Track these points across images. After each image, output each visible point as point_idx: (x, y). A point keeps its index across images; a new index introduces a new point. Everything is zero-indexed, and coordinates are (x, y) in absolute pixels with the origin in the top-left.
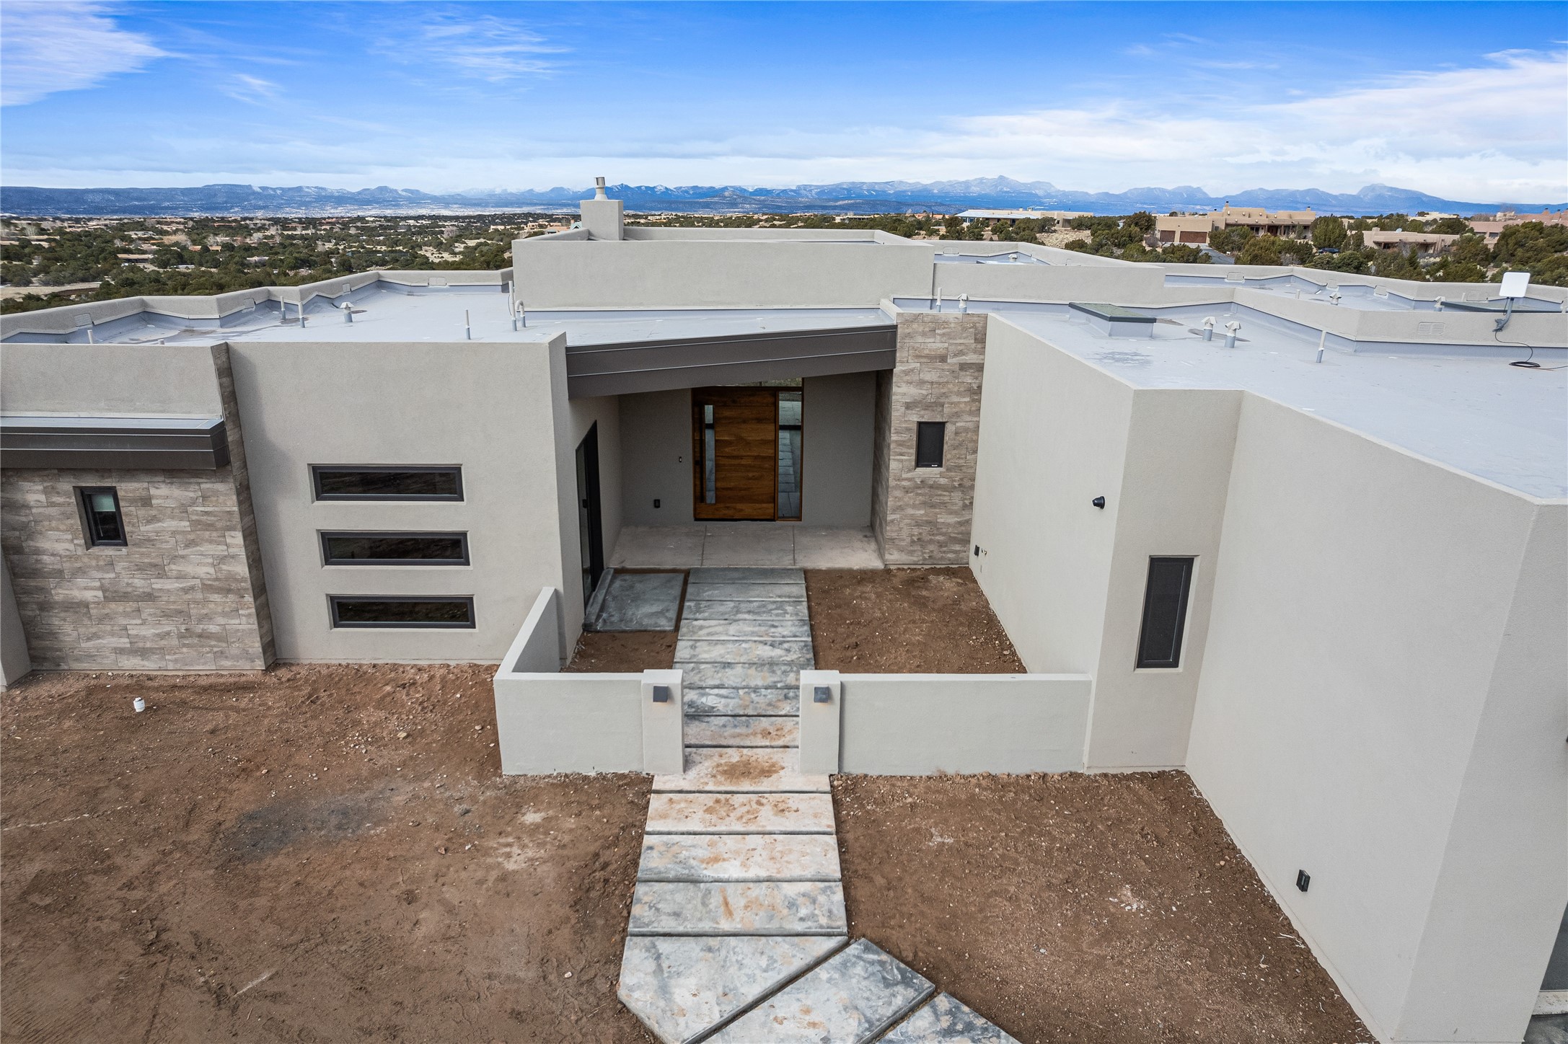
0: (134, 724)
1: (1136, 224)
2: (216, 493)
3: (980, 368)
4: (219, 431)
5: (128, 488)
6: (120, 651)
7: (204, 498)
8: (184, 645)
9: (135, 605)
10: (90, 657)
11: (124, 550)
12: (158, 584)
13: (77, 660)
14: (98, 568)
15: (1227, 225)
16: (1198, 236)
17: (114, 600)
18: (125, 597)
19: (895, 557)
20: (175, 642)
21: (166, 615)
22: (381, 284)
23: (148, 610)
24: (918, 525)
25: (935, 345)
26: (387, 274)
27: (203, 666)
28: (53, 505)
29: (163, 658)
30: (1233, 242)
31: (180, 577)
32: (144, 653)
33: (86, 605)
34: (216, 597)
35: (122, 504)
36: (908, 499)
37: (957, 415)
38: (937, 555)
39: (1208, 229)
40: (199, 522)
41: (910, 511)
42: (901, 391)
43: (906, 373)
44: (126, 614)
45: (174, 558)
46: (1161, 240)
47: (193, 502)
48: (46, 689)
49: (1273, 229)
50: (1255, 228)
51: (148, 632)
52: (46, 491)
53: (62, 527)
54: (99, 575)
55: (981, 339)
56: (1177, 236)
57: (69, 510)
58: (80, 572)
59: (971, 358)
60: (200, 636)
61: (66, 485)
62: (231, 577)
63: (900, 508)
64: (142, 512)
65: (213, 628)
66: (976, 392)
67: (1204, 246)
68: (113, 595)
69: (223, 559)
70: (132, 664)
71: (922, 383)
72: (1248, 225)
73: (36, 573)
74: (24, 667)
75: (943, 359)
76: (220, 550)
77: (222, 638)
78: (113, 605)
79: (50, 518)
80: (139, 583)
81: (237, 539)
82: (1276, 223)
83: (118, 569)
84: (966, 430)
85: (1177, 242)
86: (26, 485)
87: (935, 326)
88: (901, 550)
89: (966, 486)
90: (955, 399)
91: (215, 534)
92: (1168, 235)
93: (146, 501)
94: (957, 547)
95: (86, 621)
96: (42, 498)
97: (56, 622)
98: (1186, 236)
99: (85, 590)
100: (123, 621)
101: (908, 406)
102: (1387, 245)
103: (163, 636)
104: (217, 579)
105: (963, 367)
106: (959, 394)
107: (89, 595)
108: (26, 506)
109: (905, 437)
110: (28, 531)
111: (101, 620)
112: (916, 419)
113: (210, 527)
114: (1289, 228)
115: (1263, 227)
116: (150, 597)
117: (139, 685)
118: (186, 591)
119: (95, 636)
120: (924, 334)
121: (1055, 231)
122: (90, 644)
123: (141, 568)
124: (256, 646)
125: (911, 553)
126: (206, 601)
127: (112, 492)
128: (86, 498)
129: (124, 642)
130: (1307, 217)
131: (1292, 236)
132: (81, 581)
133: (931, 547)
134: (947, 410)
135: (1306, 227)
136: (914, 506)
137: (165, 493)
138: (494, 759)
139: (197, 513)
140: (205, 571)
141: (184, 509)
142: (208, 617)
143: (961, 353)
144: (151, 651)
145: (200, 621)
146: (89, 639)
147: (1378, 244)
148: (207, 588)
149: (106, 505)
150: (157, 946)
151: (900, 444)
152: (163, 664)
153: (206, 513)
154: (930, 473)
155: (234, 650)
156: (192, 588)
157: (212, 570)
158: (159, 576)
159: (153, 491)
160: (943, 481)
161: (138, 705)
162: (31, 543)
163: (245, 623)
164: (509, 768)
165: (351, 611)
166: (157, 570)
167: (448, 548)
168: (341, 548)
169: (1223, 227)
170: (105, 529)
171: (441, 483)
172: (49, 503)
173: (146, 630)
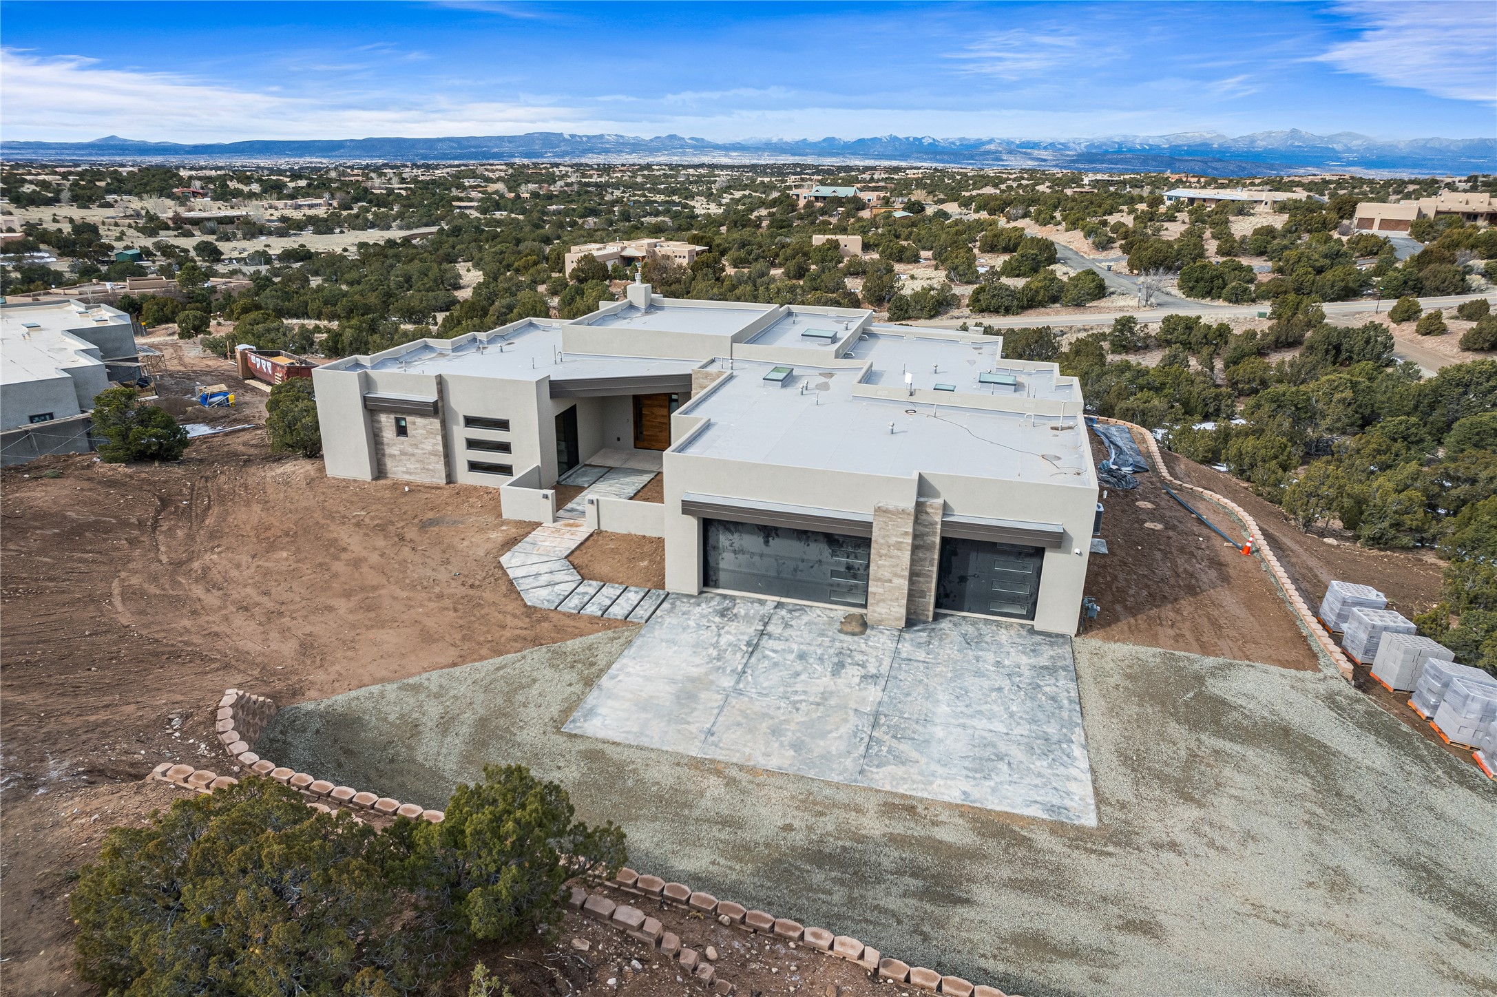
0: (405, 494)
2: (434, 423)
4: (436, 403)
5: (409, 419)
6: (403, 472)
7: (431, 424)
8: (422, 472)
9: (409, 457)
10: (395, 473)
11: (407, 439)
12: (416, 451)
13: (391, 473)
14: (399, 444)
15: (1438, 213)
16: (1400, 225)
17: (403, 455)
18: (406, 454)
20: (420, 471)
21: (418, 461)
22: (531, 324)
23: (413, 459)
26: (534, 320)
27: (427, 480)
29: (415, 475)
31: (423, 449)
32: (410, 473)
33: (395, 456)
34: (433, 457)
35: (407, 424)
39: (1415, 217)
40: (429, 431)
43: (697, 392)
44: (406, 460)
45: (421, 443)
46: (1354, 227)
47: (428, 425)
48: (382, 482)
51: (412, 466)
52: (387, 418)
53: (390, 429)
54: (399, 446)
56: (1376, 224)
57: (392, 424)
58: (394, 444)
60: (427, 470)
61: (392, 416)
62: (438, 451)
64: (413, 427)
65: (431, 467)
67: (1405, 234)
68: (403, 453)
70: (407, 477)
72: (1463, 213)
73: (382, 444)
74: (376, 474)
76: (435, 441)
77: (433, 471)
78: (403, 457)
79: (387, 426)
80: (410, 450)
81: (440, 438)
83: (405, 445)
85: (1374, 230)
86: (381, 415)
87: (707, 375)
91: (433, 436)
92: (1368, 223)
93: (414, 423)
95: (395, 461)
96: (386, 420)
97: (386, 460)
98: (1384, 223)
99: (395, 450)
100: (405, 462)
103: (416, 468)
104: (433, 451)
107: (396, 453)
108: (380, 422)
110: (380, 429)
111: (399, 461)
113: (432, 433)
115: (1482, 214)
116: (413, 455)
117: (408, 484)
118: (424, 454)
119: (397, 466)
120: (702, 379)
121: (1253, 215)
122: (395, 469)
123: (411, 445)
124: (444, 475)
126: (430, 458)
127: (405, 420)
128: (398, 420)
129: (405, 469)
132: (394, 448)
137: (420, 421)
138: (500, 515)
139: (428, 429)
140: (430, 448)
141: (424, 427)
142: (430, 464)
144: (413, 473)
145: (427, 464)
146: (395, 467)
148: (430, 454)
149: (403, 423)
150: (402, 539)
152: (415, 477)
153: (431, 429)
155: (437, 475)
156: (426, 453)
157: (432, 448)
158: (416, 448)
159: (416, 420)
161: (407, 489)
162: (382, 434)
163: (441, 467)
164: (504, 517)
165: (474, 466)
166: (416, 446)
167: (505, 448)
168: (472, 444)
169: (1432, 215)
170: (402, 431)
171: (503, 425)
172: (387, 422)
173: (411, 466)
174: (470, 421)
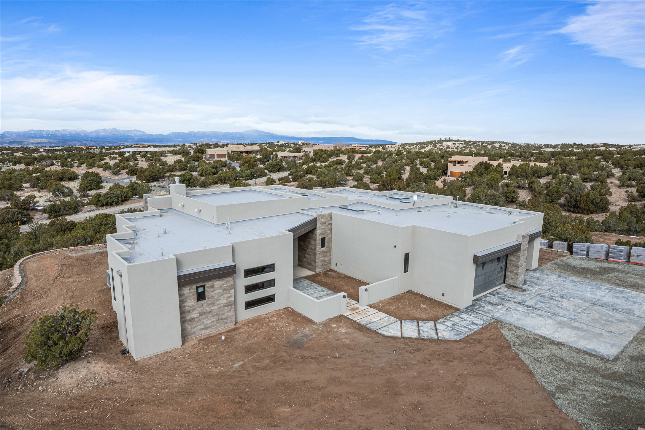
1: (198, 152)
2: (229, 281)
3: (331, 224)
4: (236, 265)
5: (208, 284)
6: (202, 329)
7: (226, 282)
8: (217, 323)
9: (206, 315)
10: (194, 333)
11: (206, 301)
12: (213, 308)
13: (190, 335)
14: (199, 307)
15: (232, 152)
16: (223, 156)
17: (201, 315)
18: (204, 314)
19: (318, 270)
20: (215, 323)
21: (214, 316)
23: (210, 316)
24: (322, 261)
25: (323, 220)
27: (221, 328)
28: (190, 293)
29: (212, 328)
30: (236, 158)
31: (219, 304)
32: (207, 328)
33: (194, 319)
34: (226, 308)
35: (206, 289)
36: (321, 256)
37: (328, 235)
38: (326, 268)
39: (226, 153)
40: (224, 289)
41: (320, 259)
42: (318, 232)
43: (319, 227)
44: (204, 319)
45: (218, 300)
46: (210, 158)
47: (224, 284)
49: (247, 152)
50: (241, 152)
51: (209, 322)
52: (189, 289)
53: (192, 298)
54: (198, 309)
55: (331, 218)
56: (216, 156)
57: (194, 293)
58: (195, 309)
59: (330, 222)
60: (221, 319)
61: (194, 287)
62: (230, 302)
63: (319, 258)
64: (212, 290)
65: (224, 316)
66: (331, 229)
67: (226, 159)
69: (229, 297)
70: (207, 332)
71: (322, 229)
72: (239, 152)
73: (184, 312)
74: (184, 339)
75: (325, 223)
76: (228, 295)
77: (226, 319)
78: (201, 317)
79: (189, 296)
80: (208, 309)
81: (232, 291)
82: (248, 150)
83: (204, 306)
84: (329, 238)
85: (216, 158)
86: (184, 289)
87: (323, 216)
88: (319, 268)
89: (330, 251)
90: (327, 232)
91: (228, 291)
92: (212, 156)
93: (213, 286)
94: (329, 265)
95: (194, 323)
96: (188, 291)
97: (186, 325)
98: (218, 156)
99: (195, 315)
100: (203, 321)
101: (319, 235)
102: (285, 157)
103: (212, 322)
104: (227, 303)
105: (329, 224)
106: (328, 230)
107: (196, 316)
108: (184, 295)
109: (319, 242)
110: (183, 301)
111: (198, 322)
112: (321, 237)
113: (227, 290)
114: (252, 152)
115: (244, 152)
116: (210, 312)
118: (219, 308)
119: (196, 327)
120: (322, 218)
121: (167, 156)
122: (194, 329)
123: (209, 305)
124: (234, 318)
125: (321, 268)
126: (224, 309)
127: (204, 286)
128: (197, 288)
129: (202, 326)
130: (257, 148)
131: (254, 154)
132: (194, 312)
133: (325, 266)
134: (326, 234)
135: (257, 151)
136: (321, 257)
137: (217, 283)
139: (224, 287)
140: (224, 301)
141: (221, 286)
142: (223, 314)
143: (328, 221)
144: (209, 327)
145: (222, 315)
146: (194, 328)
147: (282, 157)
148: (225, 306)
149: (201, 290)
151: (318, 243)
152: (211, 330)
153: (226, 286)
154: (324, 249)
155: (229, 321)
156: (221, 307)
157: (226, 301)
158: (213, 306)
159: (215, 283)
160: (326, 250)
161: (223, 338)
162: (184, 305)
163: (231, 313)
165: (250, 305)
166: (213, 304)
167: (271, 283)
168: (249, 289)
169: (231, 152)
170: (201, 296)
171: (271, 268)
172: (190, 292)
173: (207, 322)
174: (249, 273)
